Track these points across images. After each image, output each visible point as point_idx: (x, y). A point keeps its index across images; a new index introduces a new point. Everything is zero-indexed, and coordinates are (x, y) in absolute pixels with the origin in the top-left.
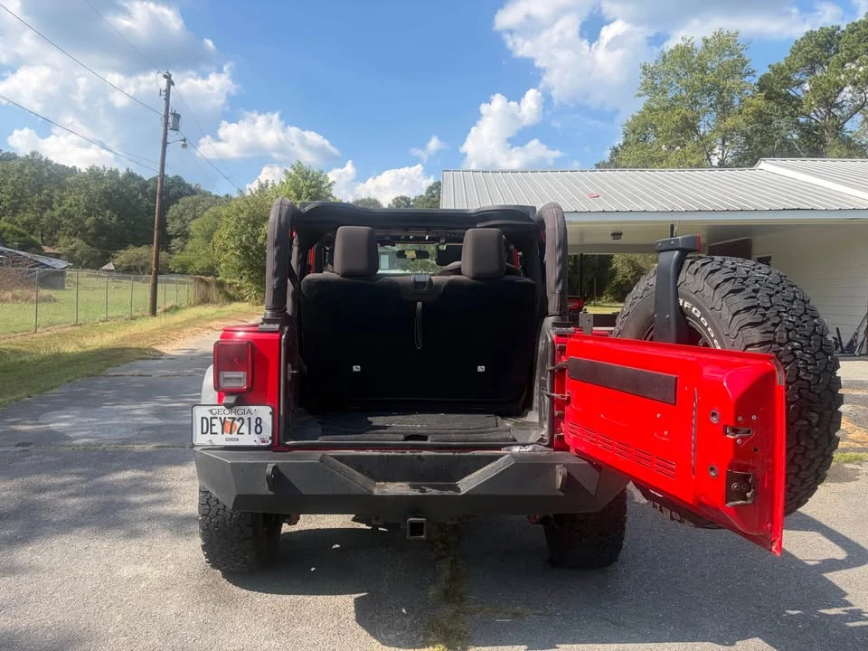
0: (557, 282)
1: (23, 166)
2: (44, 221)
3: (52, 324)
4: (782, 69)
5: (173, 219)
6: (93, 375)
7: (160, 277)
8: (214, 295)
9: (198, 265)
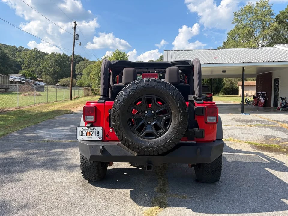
0: (198, 85)
1: (31, 53)
2: (38, 70)
3: (40, 103)
4: (284, 13)
5: (77, 69)
6: (51, 119)
7: (73, 88)
8: (91, 94)
9: (86, 84)
